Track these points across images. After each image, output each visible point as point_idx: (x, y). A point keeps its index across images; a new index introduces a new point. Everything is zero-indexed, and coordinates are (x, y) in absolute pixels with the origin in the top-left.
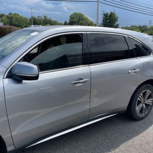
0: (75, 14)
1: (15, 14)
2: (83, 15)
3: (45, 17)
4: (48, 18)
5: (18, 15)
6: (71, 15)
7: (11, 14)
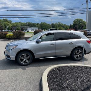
0: (77, 20)
1: (44, 23)
2: (82, 20)
3: (59, 23)
4: (61, 23)
5: (45, 23)
6: (75, 21)
7: (42, 23)
